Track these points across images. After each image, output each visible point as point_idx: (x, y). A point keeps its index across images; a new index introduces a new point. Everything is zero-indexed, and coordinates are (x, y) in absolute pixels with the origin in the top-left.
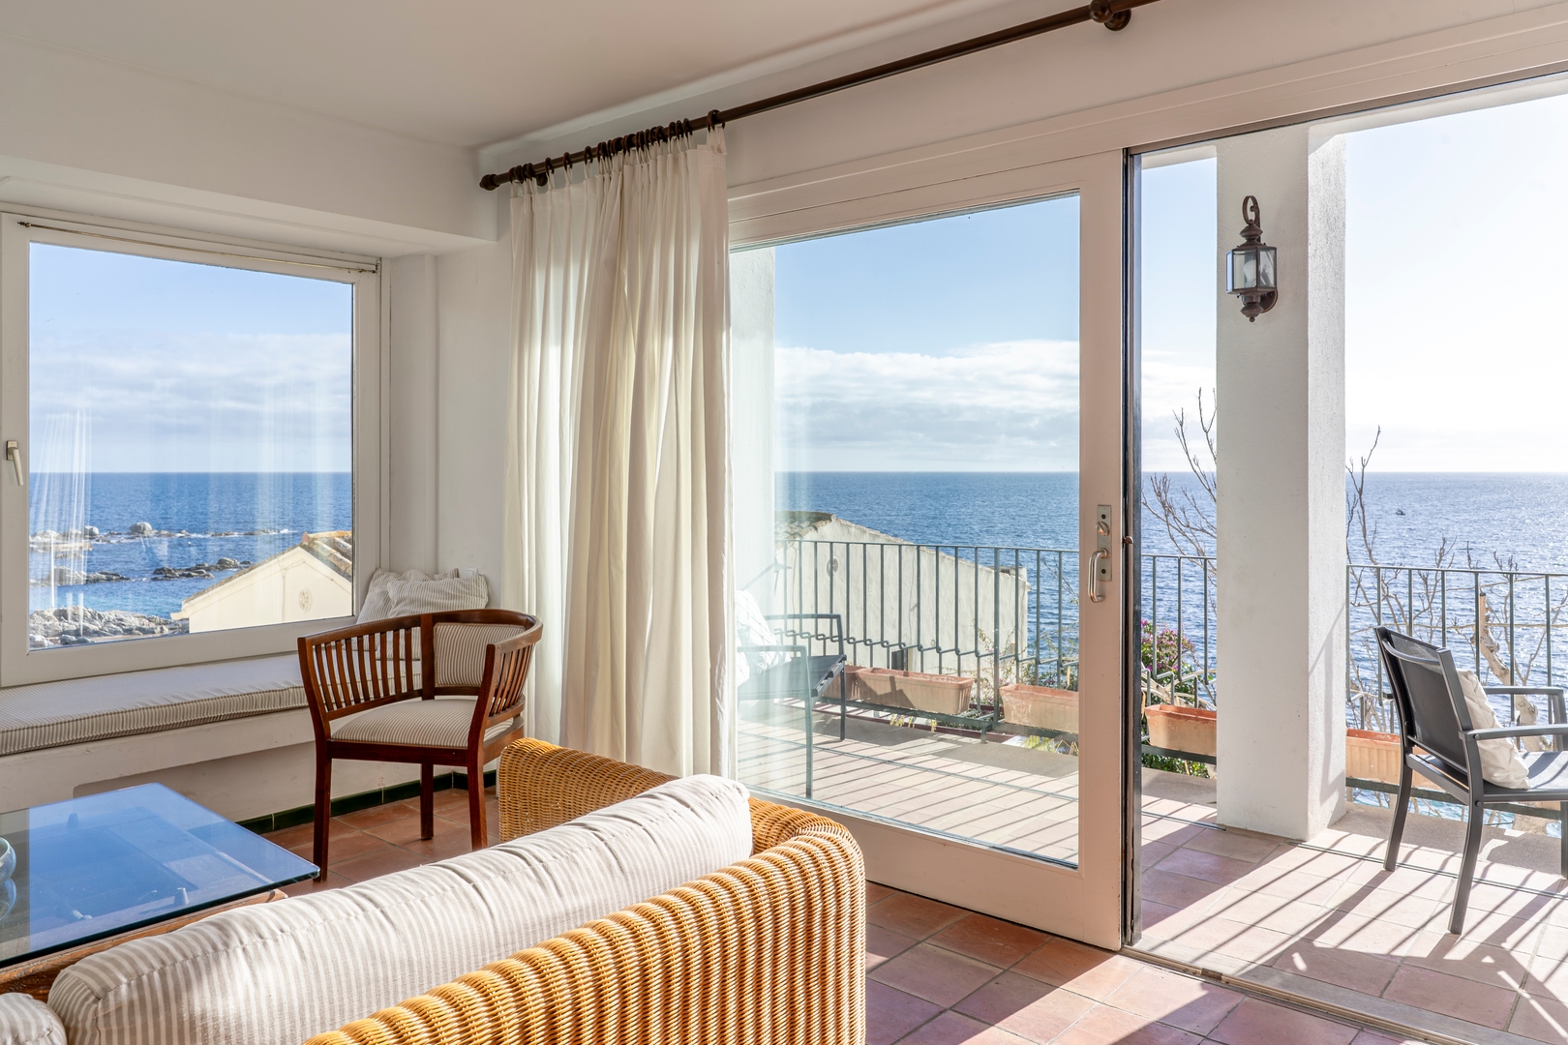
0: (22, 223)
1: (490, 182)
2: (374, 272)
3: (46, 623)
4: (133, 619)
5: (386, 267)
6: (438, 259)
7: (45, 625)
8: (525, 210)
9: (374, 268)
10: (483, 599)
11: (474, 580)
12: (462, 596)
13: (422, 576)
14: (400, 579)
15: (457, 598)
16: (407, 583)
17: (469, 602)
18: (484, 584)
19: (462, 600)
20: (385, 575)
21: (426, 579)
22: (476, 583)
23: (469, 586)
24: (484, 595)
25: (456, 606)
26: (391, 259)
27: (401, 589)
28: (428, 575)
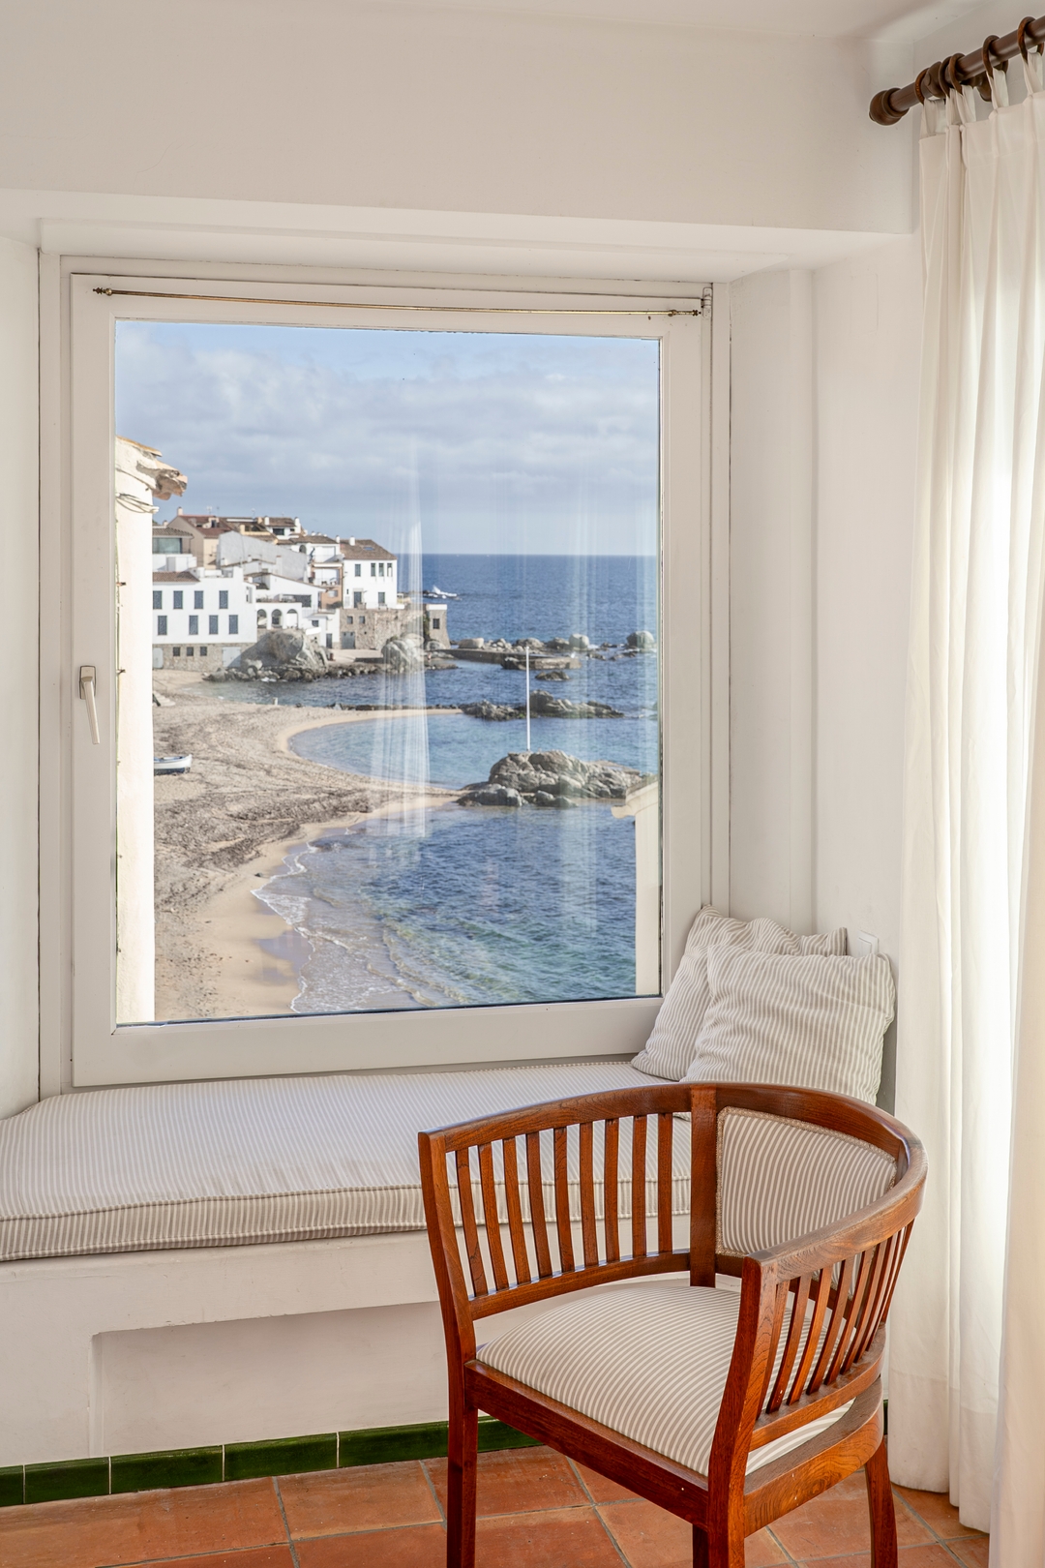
0: (99, 291)
1: (887, 108)
2: (696, 313)
3: (521, 772)
4: (624, 775)
5: (721, 301)
6: (815, 276)
7: (519, 775)
8: (948, 161)
9: (696, 305)
10: (882, 1015)
11: (866, 968)
12: (837, 1003)
13: (777, 938)
14: (738, 937)
15: (826, 1006)
16: (741, 954)
17: (851, 1018)
18: (886, 979)
19: (836, 1012)
20: (714, 924)
21: (782, 947)
22: (871, 975)
23: (855, 979)
24: (885, 1004)
25: (822, 1025)
26: (731, 283)
27: (727, 967)
28: (792, 935)
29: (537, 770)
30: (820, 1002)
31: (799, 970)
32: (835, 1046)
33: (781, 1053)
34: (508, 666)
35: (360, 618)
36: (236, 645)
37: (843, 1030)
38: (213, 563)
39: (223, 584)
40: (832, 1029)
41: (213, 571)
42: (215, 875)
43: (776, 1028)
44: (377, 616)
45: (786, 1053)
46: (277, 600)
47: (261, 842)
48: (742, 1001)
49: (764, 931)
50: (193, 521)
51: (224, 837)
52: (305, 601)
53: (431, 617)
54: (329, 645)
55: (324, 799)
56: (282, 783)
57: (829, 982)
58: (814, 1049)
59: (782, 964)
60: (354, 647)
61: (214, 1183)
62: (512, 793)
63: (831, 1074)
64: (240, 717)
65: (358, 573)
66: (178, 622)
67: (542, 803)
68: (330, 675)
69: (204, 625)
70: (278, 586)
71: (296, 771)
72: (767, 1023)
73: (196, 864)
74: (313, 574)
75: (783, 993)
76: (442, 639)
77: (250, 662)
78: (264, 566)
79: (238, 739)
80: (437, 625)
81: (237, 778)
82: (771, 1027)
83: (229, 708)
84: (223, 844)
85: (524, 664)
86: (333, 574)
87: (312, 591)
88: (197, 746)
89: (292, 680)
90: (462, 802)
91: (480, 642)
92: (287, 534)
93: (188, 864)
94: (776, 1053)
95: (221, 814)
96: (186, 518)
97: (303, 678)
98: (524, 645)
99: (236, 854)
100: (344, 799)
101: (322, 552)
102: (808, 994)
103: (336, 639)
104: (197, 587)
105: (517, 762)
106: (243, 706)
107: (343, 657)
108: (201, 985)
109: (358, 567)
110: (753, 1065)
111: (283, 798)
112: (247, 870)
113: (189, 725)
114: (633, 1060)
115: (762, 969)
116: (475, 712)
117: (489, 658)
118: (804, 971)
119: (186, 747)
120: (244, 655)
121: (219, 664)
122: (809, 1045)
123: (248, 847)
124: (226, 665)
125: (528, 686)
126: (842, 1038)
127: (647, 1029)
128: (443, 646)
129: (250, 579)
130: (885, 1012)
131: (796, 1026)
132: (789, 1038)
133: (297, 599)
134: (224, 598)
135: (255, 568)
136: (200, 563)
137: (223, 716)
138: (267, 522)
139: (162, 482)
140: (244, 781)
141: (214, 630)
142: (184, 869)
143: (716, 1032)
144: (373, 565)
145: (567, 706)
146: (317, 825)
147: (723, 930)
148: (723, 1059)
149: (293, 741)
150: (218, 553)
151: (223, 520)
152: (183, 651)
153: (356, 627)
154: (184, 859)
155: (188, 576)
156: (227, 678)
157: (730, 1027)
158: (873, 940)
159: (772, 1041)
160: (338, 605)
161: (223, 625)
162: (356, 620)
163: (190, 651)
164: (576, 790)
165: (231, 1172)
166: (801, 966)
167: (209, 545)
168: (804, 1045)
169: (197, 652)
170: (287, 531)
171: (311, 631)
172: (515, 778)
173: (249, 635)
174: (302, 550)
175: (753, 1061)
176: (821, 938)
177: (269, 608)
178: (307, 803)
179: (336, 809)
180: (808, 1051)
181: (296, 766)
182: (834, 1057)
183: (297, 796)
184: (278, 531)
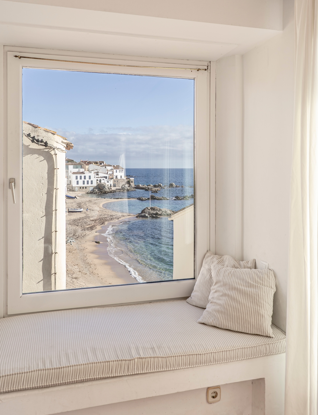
0: (16, 56)
2: (206, 70)
3: (149, 211)
5: (213, 67)
9: (206, 68)
10: (273, 290)
11: (266, 274)
12: (257, 286)
13: (233, 262)
14: (220, 261)
15: (254, 287)
16: (223, 268)
17: (263, 291)
18: (273, 278)
19: (257, 289)
20: (212, 257)
21: (235, 265)
22: (268, 276)
23: (262, 278)
24: (273, 286)
25: (253, 294)
26: (216, 61)
27: (218, 273)
28: (237, 261)
29: (152, 210)
30: (251, 286)
31: (243, 274)
32: (258, 301)
33: (240, 303)
34: (146, 190)
35: (117, 180)
36: (92, 186)
37: (260, 296)
38: (88, 170)
39: (90, 174)
40: (257, 295)
41: (88, 172)
42: (87, 232)
43: (237, 295)
44: (120, 180)
45: (241, 303)
46: (100, 177)
47: (97, 226)
48: (225, 285)
49: (228, 260)
50: (84, 162)
51: (89, 225)
52: (106, 177)
53: (131, 181)
54: (111, 186)
55: (109, 217)
56: (101, 214)
57: (254, 279)
58: (251, 302)
59: (237, 272)
60: (116, 187)
61: (43, 361)
62: (147, 215)
63: (257, 311)
64: (93, 201)
65: (116, 172)
66: (81, 182)
67: (153, 217)
68: (111, 192)
69: (86, 182)
70: (101, 175)
71: (104, 211)
72: (234, 293)
73: (84, 230)
74: (108, 172)
75: (239, 282)
76: (133, 185)
77: (95, 190)
78: (98, 171)
79: (92, 205)
80: (132, 182)
81: (92, 213)
82: (235, 294)
83: (90, 199)
84: (89, 226)
85: (149, 190)
86: (111, 172)
87: (107, 176)
88: (84, 207)
89: (103, 193)
90: (137, 217)
91: (141, 185)
92: (103, 164)
93: (82, 230)
94: (238, 303)
95: (89, 220)
96: (82, 161)
97: (105, 193)
98: (149, 186)
99: (92, 228)
100: (113, 217)
101: (109, 168)
102: (247, 283)
103: (112, 185)
104: (85, 175)
105: (148, 209)
106: (94, 198)
107: (113, 189)
108: (84, 255)
109: (116, 171)
110: (230, 307)
111: (101, 217)
112: (94, 231)
113: (83, 202)
114: (187, 300)
115: (230, 273)
116: (139, 199)
117: (142, 188)
118: (245, 274)
119: (82, 207)
120: (94, 189)
121: (89, 190)
122: (249, 301)
123: (94, 227)
124: (90, 190)
125: (150, 194)
126: (260, 298)
127: (191, 290)
128: (133, 186)
129: (95, 173)
130: (273, 289)
131: (244, 294)
132: (242, 298)
133: (104, 177)
134: (90, 177)
135: (96, 171)
136: (85, 170)
137: (90, 200)
138: (98, 162)
139: (68, 146)
140: (93, 213)
141: (88, 183)
142: (81, 231)
143: (216, 295)
144: (119, 170)
145: (158, 198)
146: (108, 222)
147: (215, 259)
148: (219, 305)
149: (103, 205)
150: (89, 168)
151: (90, 162)
152: (82, 188)
153: (116, 183)
154: (81, 229)
155: (83, 173)
156: (91, 193)
157: (221, 294)
158: (267, 264)
159: (236, 299)
160: (113, 178)
161: (90, 182)
162: (116, 181)
163: (83, 188)
164: (160, 214)
165: (50, 355)
166: (243, 273)
167: (87, 167)
168: (247, 301)
169: (84, 188)
170: (102, 164)
171: (107, 184)
172: (147, 212)
173: (95, 184)
174: (105, 167)
175: (230, 306)
176: (247, 262)
177: (99, 179)
178: (106, 217)
179: (112, 219)
180: (249, 303)
181: (104, 210)
182: (258, 305)
183: (104, 216)
184: (101, 164)
